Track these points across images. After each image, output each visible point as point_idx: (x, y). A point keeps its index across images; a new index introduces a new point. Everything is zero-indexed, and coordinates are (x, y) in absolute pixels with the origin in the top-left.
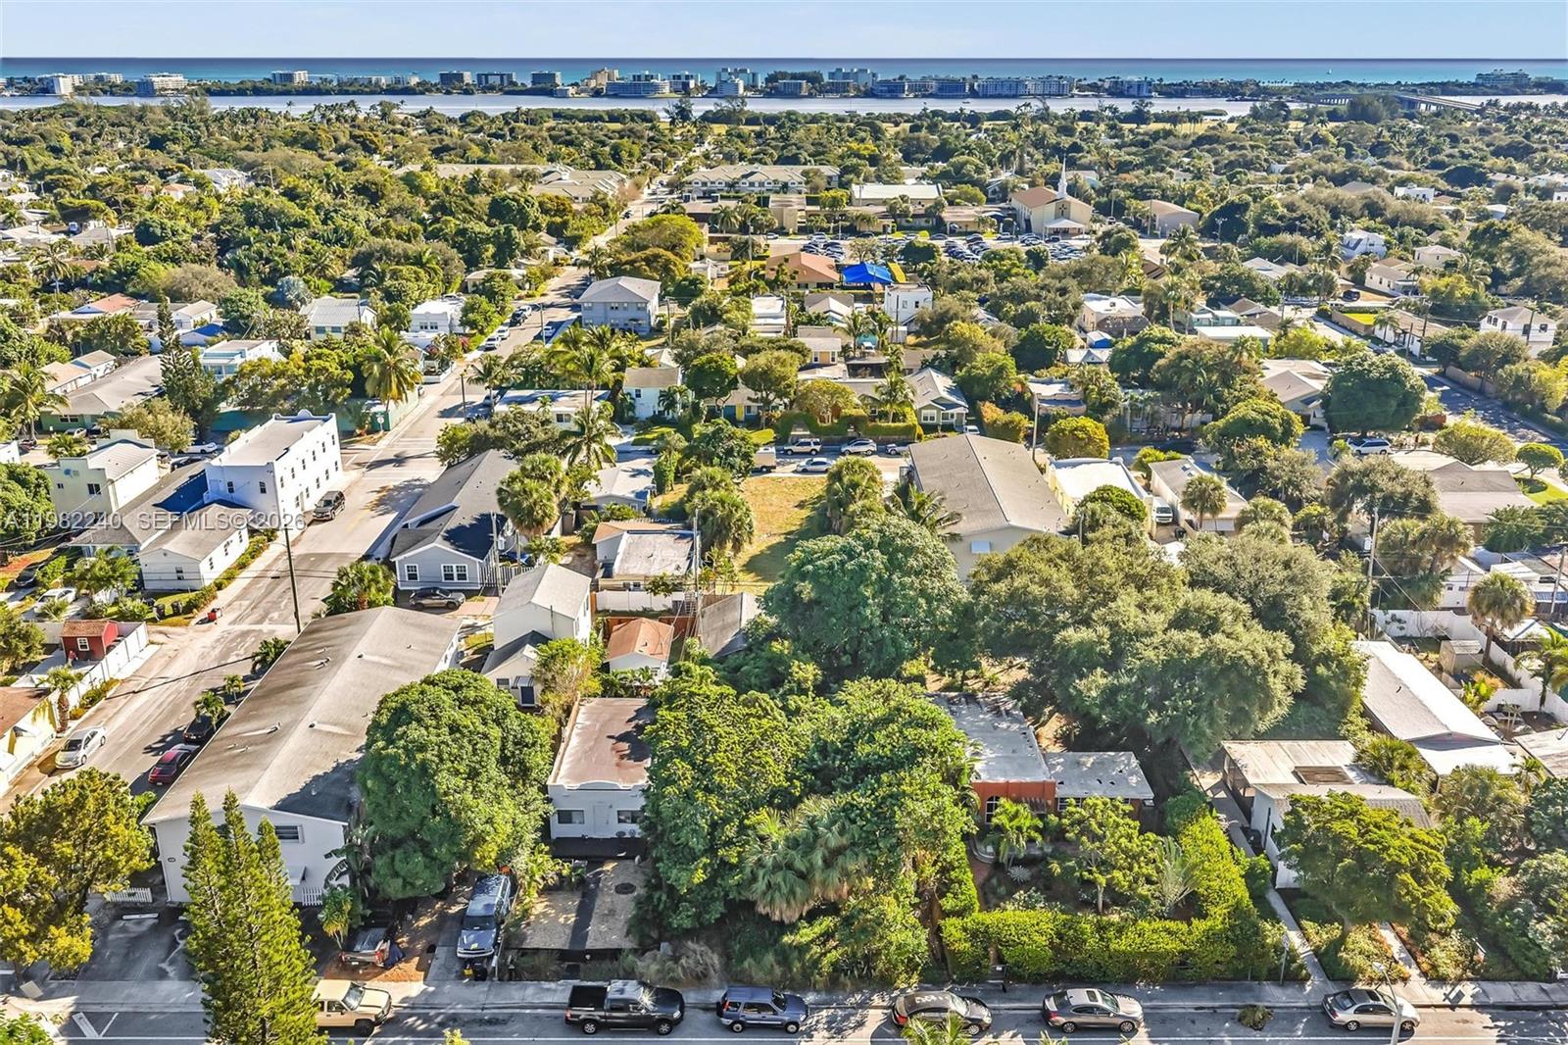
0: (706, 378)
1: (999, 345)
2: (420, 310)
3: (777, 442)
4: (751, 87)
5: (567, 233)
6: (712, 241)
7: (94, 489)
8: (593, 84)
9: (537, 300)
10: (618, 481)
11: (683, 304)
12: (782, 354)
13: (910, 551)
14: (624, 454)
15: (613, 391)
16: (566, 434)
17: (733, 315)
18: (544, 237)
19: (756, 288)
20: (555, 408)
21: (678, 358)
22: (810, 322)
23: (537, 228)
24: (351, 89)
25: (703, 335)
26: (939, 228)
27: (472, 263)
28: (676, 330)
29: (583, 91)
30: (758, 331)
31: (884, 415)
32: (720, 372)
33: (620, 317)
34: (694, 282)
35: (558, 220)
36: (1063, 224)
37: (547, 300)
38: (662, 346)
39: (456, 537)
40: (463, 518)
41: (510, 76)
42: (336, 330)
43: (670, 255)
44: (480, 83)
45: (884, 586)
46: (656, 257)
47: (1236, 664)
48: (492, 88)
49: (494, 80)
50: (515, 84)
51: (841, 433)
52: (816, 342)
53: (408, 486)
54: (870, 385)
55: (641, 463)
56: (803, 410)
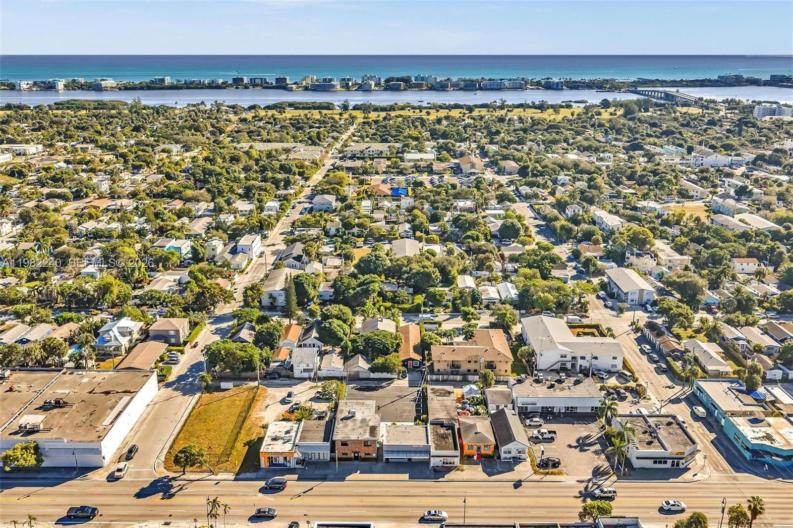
0: (347, 226)
1: (425, 217)
2: (267, 205)
3: (364, 241)
4: (377, 84)
5: (305, 176)
6: (353, 178)
7: (213, 250)
8: (304, 83)
9: (299, 200)
10: (327, 249)
11: (342, 203)
12: (366, 219)
13: (380, 257)
14: (327, 244)
15: (324, 229)
16: (314, 238)
17: (357, 207)
18: (297, 177)
19: (364, 198)
20: (310, 233)
21: (340, 219)
22: (378, 209)
23: (294, 174)
24: (192, 86)
25: (347, 213)
26: (431, 172)
27: (278, 188)
28: (340, 211)
29: (299, 87)
30: (363, 212)
31: (390, 235)
32: (350, 224)
33: (324, 207)
34: (345, 197)
35: (301, 170)
36: (473, 170)
37: (301, 200)
38: (336, 215)
39: (294, 258)
40: (295, 255)
41: (265, 79)
42: (246, 211)
43: (338, 187)
44: (251, 82)
45: (375, 263)
46: (335, 187)
47: (427, 273)
48: (257, 85)
49: (258, 81)
50: (267, 83)
51: (381, 238)
52: (378, 215)
53: (277, 250)
54: (388, 227)
55: (331, 245)
56: (371, 234)
